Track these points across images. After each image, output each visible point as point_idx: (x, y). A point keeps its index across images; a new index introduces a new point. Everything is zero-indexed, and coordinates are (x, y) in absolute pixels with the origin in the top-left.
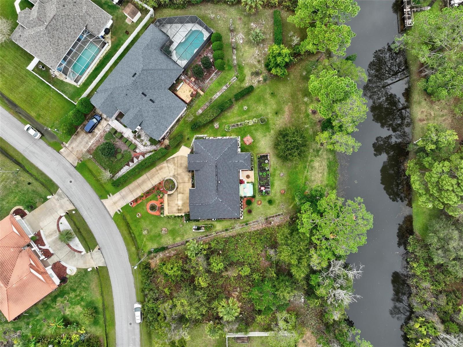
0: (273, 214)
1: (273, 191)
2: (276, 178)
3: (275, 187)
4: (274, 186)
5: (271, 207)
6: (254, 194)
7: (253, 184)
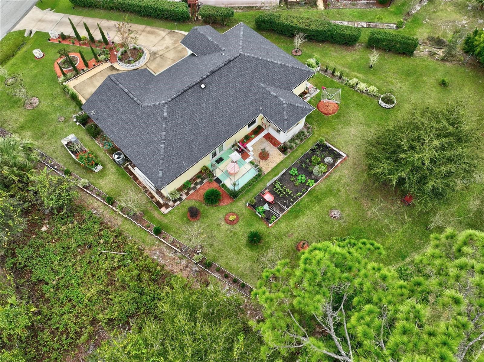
0: (231, 269)
1: (283, 225)
2: (317, 208)
3: (297, 222)
4: (296, 217)
5: (246, 250)
6: (240, 191)
7: (259, 175)
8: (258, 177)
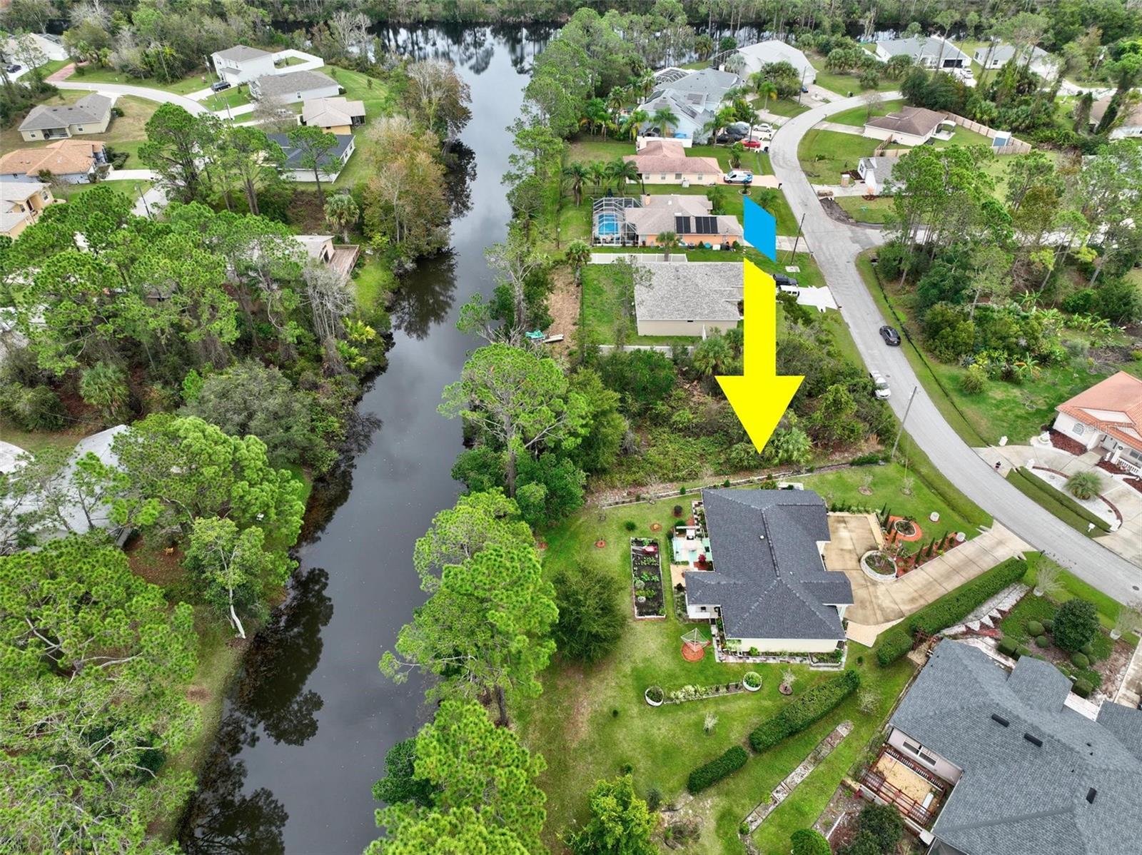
0: (625, 507)
1: (625, 545)
3: (619, 552)
4: (623, 555)
6: (671, 542)
7: (673, 560)
8: (672, 560)
